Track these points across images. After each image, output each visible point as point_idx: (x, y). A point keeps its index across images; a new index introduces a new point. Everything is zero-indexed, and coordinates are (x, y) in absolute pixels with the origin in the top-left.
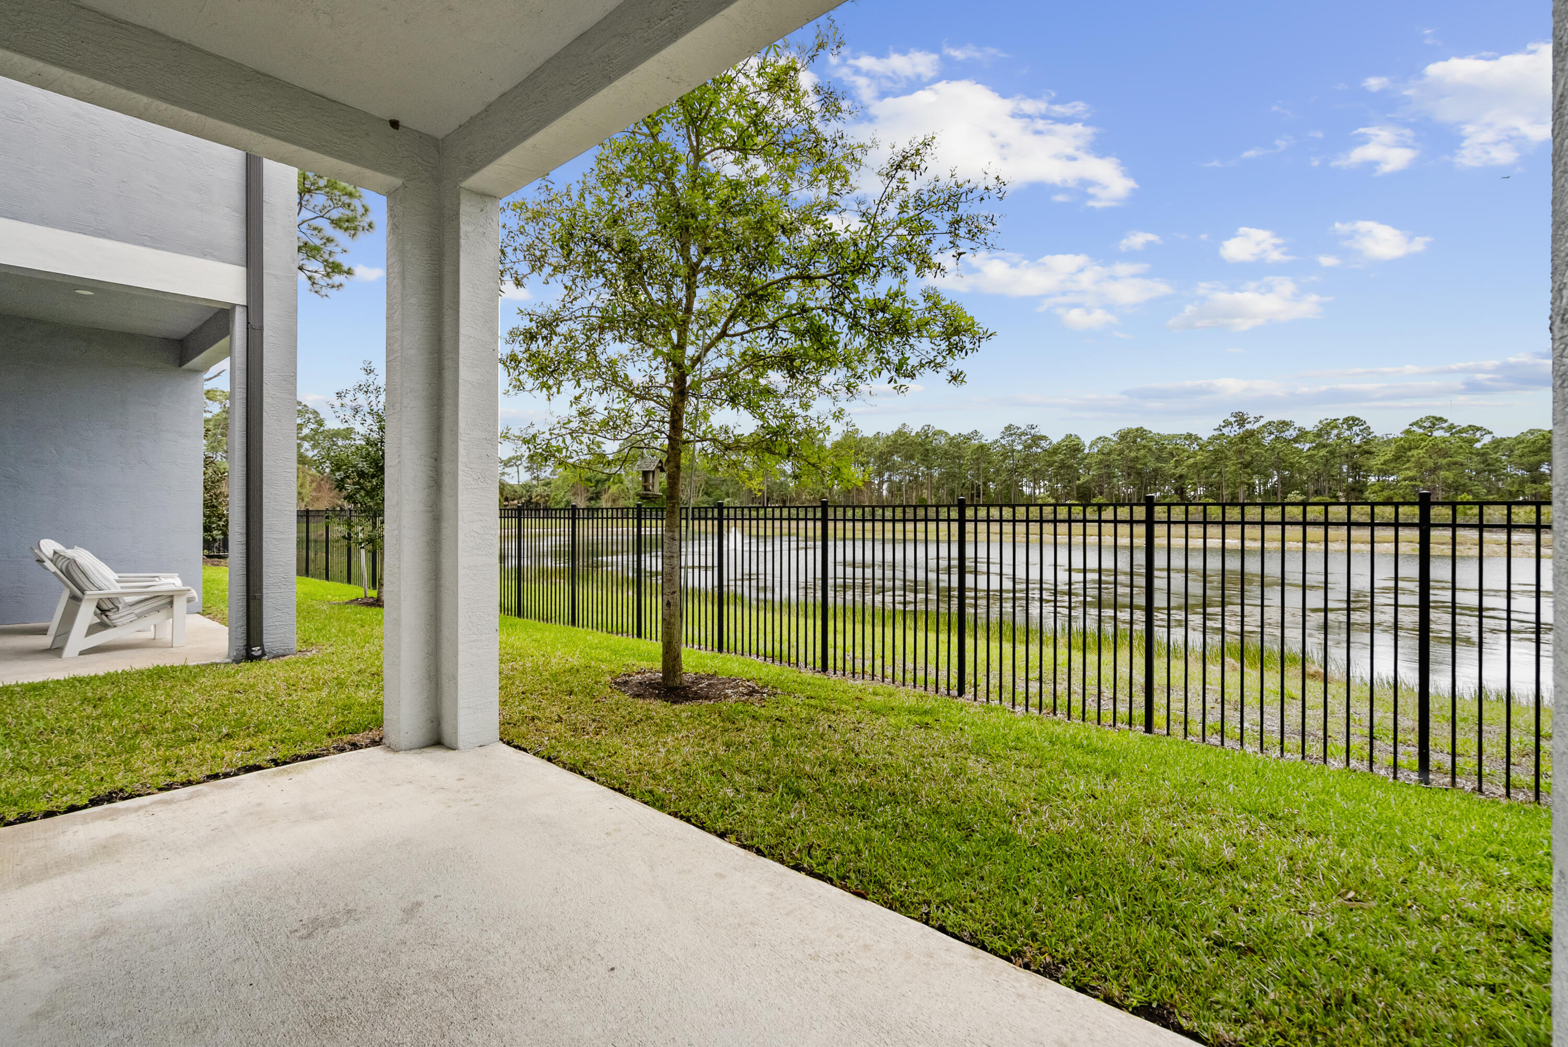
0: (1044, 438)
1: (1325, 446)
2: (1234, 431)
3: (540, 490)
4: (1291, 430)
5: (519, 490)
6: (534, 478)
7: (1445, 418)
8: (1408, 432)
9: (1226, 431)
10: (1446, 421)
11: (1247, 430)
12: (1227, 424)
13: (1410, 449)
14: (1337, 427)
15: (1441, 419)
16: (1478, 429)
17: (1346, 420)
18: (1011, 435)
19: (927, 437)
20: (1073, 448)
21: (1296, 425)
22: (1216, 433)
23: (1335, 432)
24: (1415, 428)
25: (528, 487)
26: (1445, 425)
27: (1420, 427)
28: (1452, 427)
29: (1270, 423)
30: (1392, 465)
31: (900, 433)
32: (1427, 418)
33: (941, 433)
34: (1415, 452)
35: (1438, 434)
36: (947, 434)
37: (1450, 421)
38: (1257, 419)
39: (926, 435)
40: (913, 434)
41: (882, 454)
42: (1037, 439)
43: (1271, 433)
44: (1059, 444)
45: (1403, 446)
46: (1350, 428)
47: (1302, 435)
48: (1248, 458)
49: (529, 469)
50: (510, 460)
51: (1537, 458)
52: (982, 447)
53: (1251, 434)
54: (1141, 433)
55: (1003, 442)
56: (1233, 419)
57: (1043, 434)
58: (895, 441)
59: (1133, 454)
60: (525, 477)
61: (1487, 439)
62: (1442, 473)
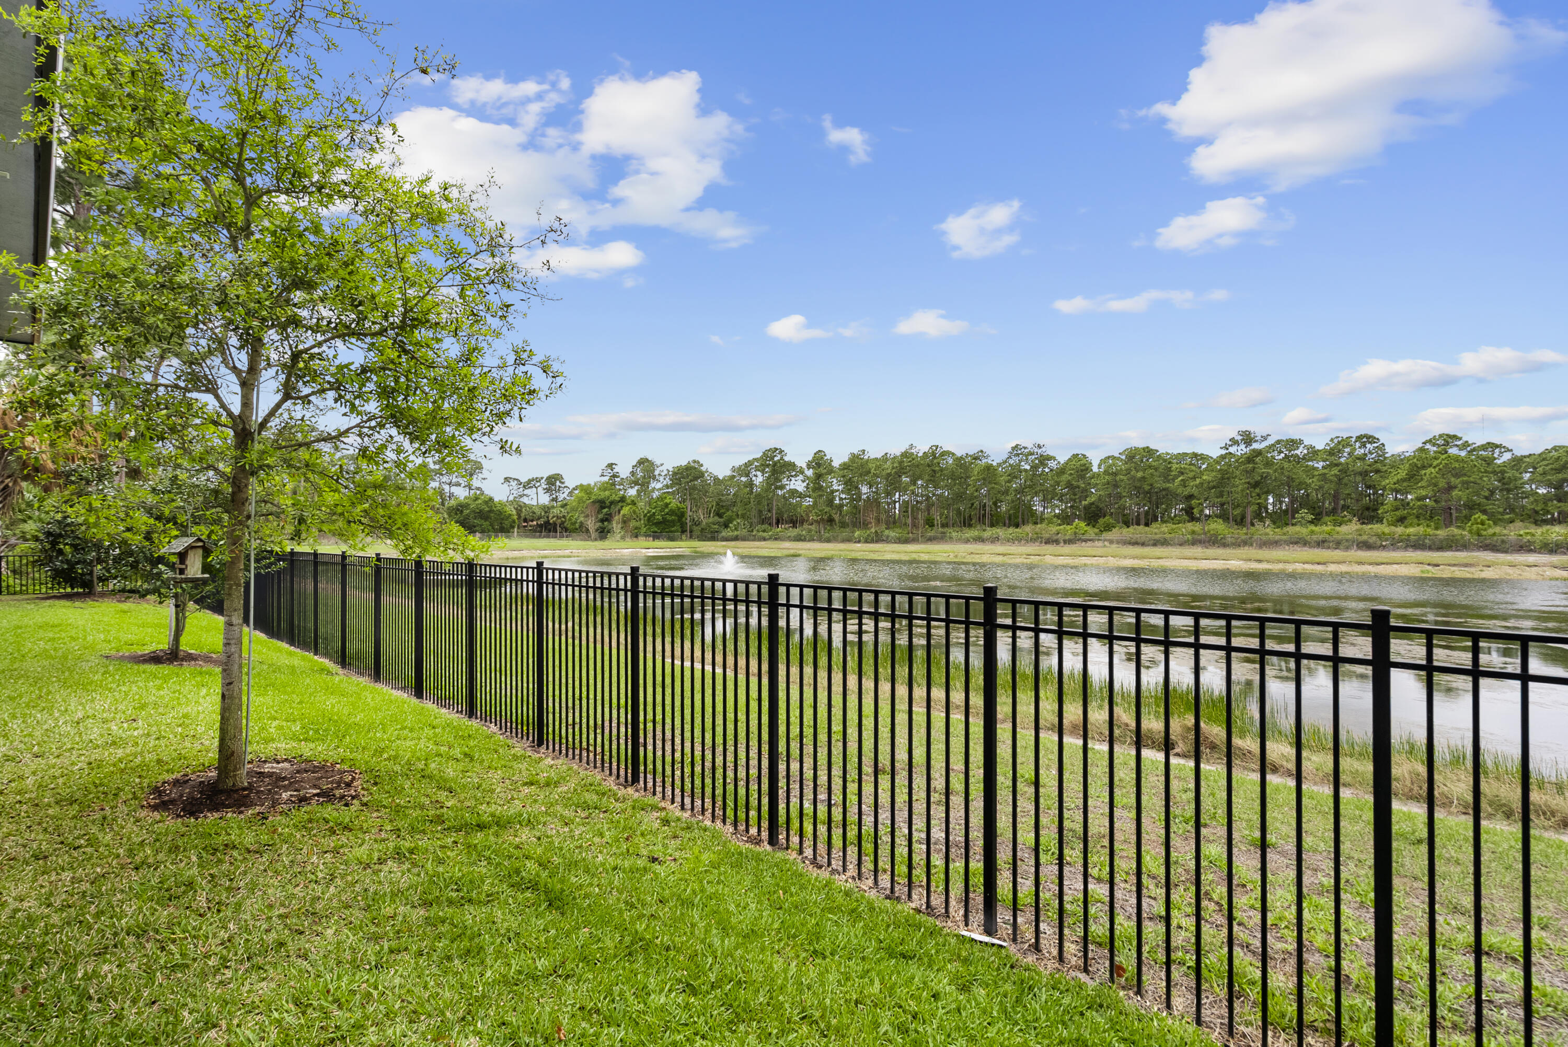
0: (1050, 458)
1: (1337, 465)
2: (1240, 450)
3: (556, 511)
4: (1301, 449)
5: (538, 511)
6: (553, 500)
7: (1459, 435)
8: (1421, 450)
9: (1232, 450)
10: (1460, 439)
11: (1254, 450)
12: (1234, 442)
13: (1424, 467)
14: (1348, 445)
15: (1455, 437)
16: (1497, 446)
17: (1359, 438)
18: (1018, 455)
19: (935, 457)
20: (1080, 466)
21: (1306, 443)
22: (1224, 452)
23: (1347, 450)
24: (1428, 446)
25: (546, 509)
26: (1459, 443)
27: (1434, 445)
28: (1466, 445)
29: (1278, 442)
30: (1405, 484)
31: (905, 454)
32: (1441, 436)
33: (948, 453)
34: (1428, 471)
35: (1453, 451)
36: (953, 454)
37: (1465, 439)
38: (1264, 438)
39: (935, 456)
40: (920, 454)
41: (889, 475)
42: (1044, 460)
43: (1281, 452)
44: (1066, 463)
45: (1416, 465)
46: (1363, 445)
47: (1313, 453)
48: (1258, 478)
49: (548, 490)
50: (529, 481)
51: (1560, 476)
52: (989, 468)
53: (1259, 453)
54: (1149, 452)
55: (1011, 461)
56: (1239, 438)
57: (1051, 454)
58: (901, 462)
59: (1140, 474)
60: (545, 499)
61: (1507, 456)
62: (1455, 493)
